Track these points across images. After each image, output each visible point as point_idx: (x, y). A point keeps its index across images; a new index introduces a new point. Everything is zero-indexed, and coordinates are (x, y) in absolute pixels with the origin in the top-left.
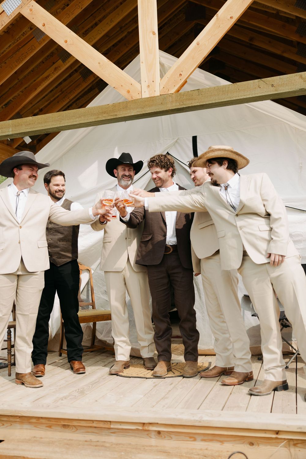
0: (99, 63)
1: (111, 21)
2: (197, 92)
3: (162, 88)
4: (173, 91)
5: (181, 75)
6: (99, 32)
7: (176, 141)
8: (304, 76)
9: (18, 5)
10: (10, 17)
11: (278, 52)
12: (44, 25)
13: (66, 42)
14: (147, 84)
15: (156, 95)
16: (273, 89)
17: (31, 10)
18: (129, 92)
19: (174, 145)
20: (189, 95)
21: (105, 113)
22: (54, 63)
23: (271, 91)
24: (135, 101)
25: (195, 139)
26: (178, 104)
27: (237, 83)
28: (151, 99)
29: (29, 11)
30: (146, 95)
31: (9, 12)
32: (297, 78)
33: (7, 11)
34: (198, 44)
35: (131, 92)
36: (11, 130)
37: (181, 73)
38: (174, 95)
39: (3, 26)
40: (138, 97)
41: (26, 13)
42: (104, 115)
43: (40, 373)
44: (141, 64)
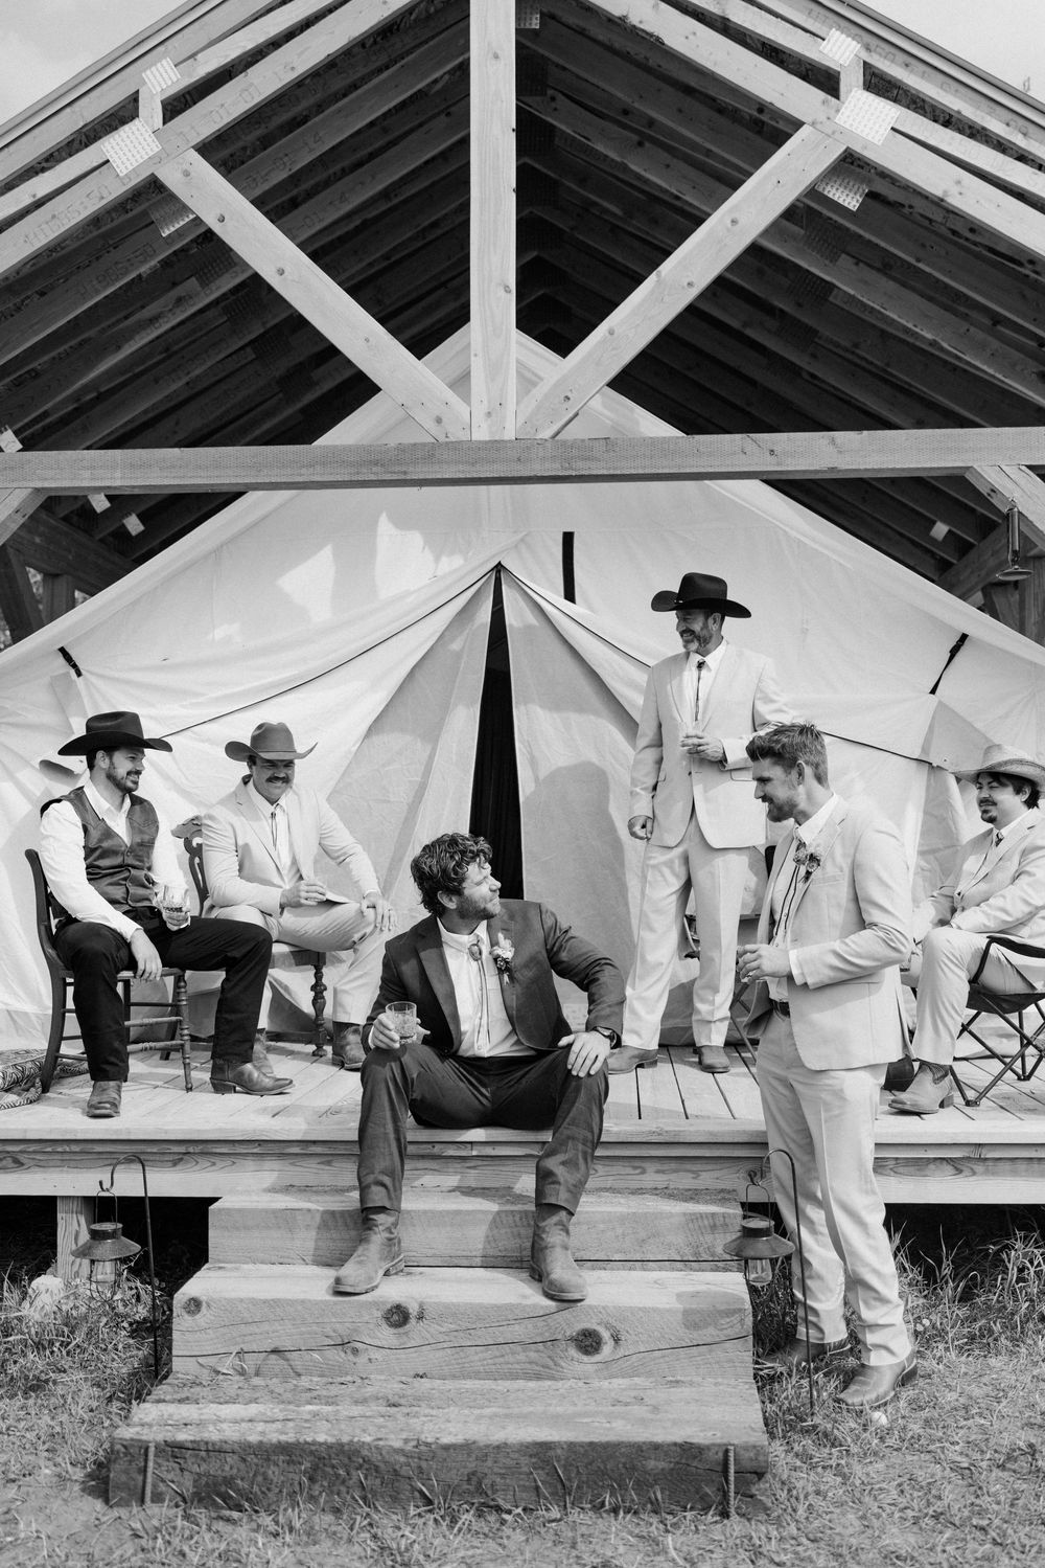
0: (367, 340)
1: (343, 199)
2: (603, 442)
3: (521, 421)
4: (547, 434)
5: (568, 398)
6: (308, 220)
7: (522, 540)
8: (838, 441)
9: (151, 154)
10: (125, 181)
11: (735, 324)
12: (222, 219)
13: (281, 272)
14: (484, 408)
15: (506, 438)
16: (773, 459)
17: (187, 174)
18: (439, 421)
19: (516, 546)
20: (584, 448)
21: (376, 464)
22: (175, 285)
23: (769, 465)
24: (456, 446)
25: (568, 539)
26: (558, 466)
27: (697, 437)
28: (495, 446)
29: (179, 175)
30: (481, 434)
31: (122, 167)
32: (826, 442)
33: (115, 162)
34: (611, 332)
35: (444, 420)
36: (118, 474)
37: (569, 395)
38: (548, 445)
39: (104, 202)
40: (464, 436)
41: (171, 179)
42: (374, 469)
43: (108, 1105)
44: (473, 358)
